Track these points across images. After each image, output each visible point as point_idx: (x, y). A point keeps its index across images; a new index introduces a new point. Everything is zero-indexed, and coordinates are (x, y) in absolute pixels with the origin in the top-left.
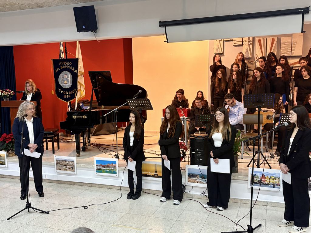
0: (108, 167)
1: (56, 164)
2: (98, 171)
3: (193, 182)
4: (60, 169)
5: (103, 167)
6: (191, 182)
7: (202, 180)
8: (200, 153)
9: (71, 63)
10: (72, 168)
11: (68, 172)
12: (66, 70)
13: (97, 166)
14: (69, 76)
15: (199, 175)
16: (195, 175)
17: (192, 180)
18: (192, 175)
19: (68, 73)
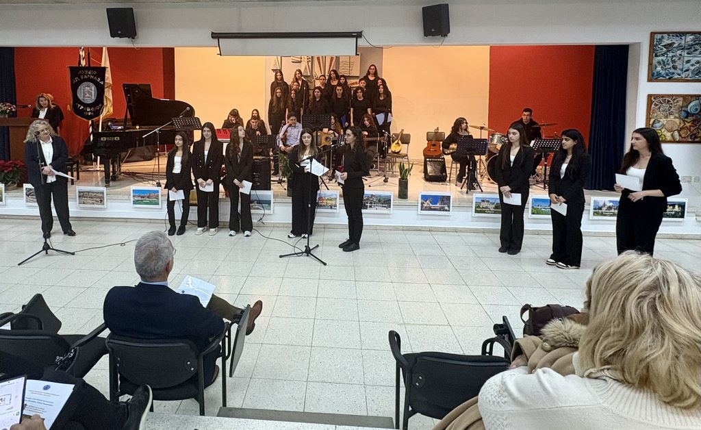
0: (148, 197)
1: (79, 196)
2: (135, 202)
4: (84, 203)
5: (142, 197)
9: (95, 73)
10: (101, 201)
11: (95, 206)
12: (89, 80)
13: (134, 196)
14: (93, 89)
19: (91, 84)
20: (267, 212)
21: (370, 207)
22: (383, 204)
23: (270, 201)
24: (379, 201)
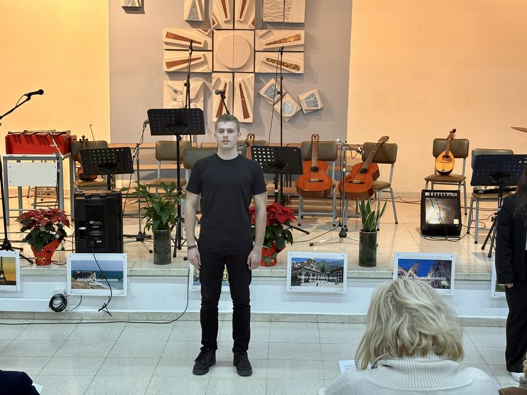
3: (83, 288)
6: (78, 287)
7: (100, 282)
8: (96, 230)
15: (95, 274)
16: (86, 273)
17: (80, 284)
18: (81, 273)
20: (116, 292)
21: (307, 281)
22: (329, 276)
23: (122, 273)
24: (323, 270)
